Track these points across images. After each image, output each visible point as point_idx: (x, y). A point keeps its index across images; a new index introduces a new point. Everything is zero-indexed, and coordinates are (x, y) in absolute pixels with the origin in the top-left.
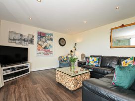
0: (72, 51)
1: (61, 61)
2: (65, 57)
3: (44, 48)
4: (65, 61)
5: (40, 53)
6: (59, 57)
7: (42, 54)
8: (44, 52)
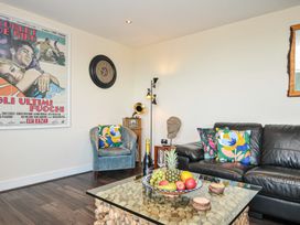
0: (139, 108)
1: (101, 144)
2: (115, 128)
3: (28, 93)
4: (117, 145)
5: (10, 115)
6: (92, 131)
7: (17, 118)
8: (26, 108)
